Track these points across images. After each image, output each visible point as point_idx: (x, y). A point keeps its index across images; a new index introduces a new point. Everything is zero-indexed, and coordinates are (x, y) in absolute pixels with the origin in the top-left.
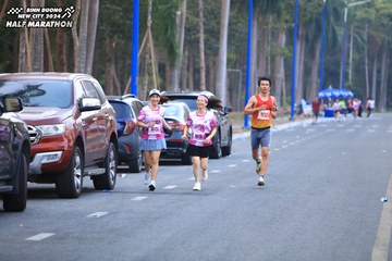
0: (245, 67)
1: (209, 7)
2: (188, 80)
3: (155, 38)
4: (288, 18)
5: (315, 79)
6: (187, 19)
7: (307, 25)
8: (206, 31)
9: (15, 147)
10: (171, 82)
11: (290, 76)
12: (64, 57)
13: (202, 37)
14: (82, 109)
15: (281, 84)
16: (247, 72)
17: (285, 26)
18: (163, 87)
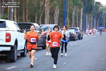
1: (79, 12)
2: (75, 26)
3: (69, 18)
4: (93, 14)
5: (98, 25)
6: (75, 14)
7: (96, 15)
8: (78, 17)
9: (44, 38)
10: (72, 26)
12: (53, 22)
13: (77, 18)
15: (92, 26)
16: (85, 24)
17: (92, 15)
18: (70, 27)
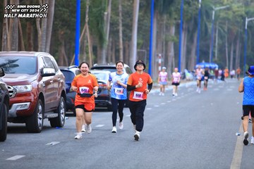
0: (148, 48)
1: (125, 10)
2: (111, 56)
3: (90, 30)
4: (176, 16)
5: (194, 56)
6: (111, 17)
7: (188, 21)
8: (123, 25)
10: (101, 58)
11: (177, 55)
12: (32, 41)
13: (121, 29)
14: (43, 75)
15: (171, 59)
16: (150, 51)
17: (174, 22)
18: (95, 62)
